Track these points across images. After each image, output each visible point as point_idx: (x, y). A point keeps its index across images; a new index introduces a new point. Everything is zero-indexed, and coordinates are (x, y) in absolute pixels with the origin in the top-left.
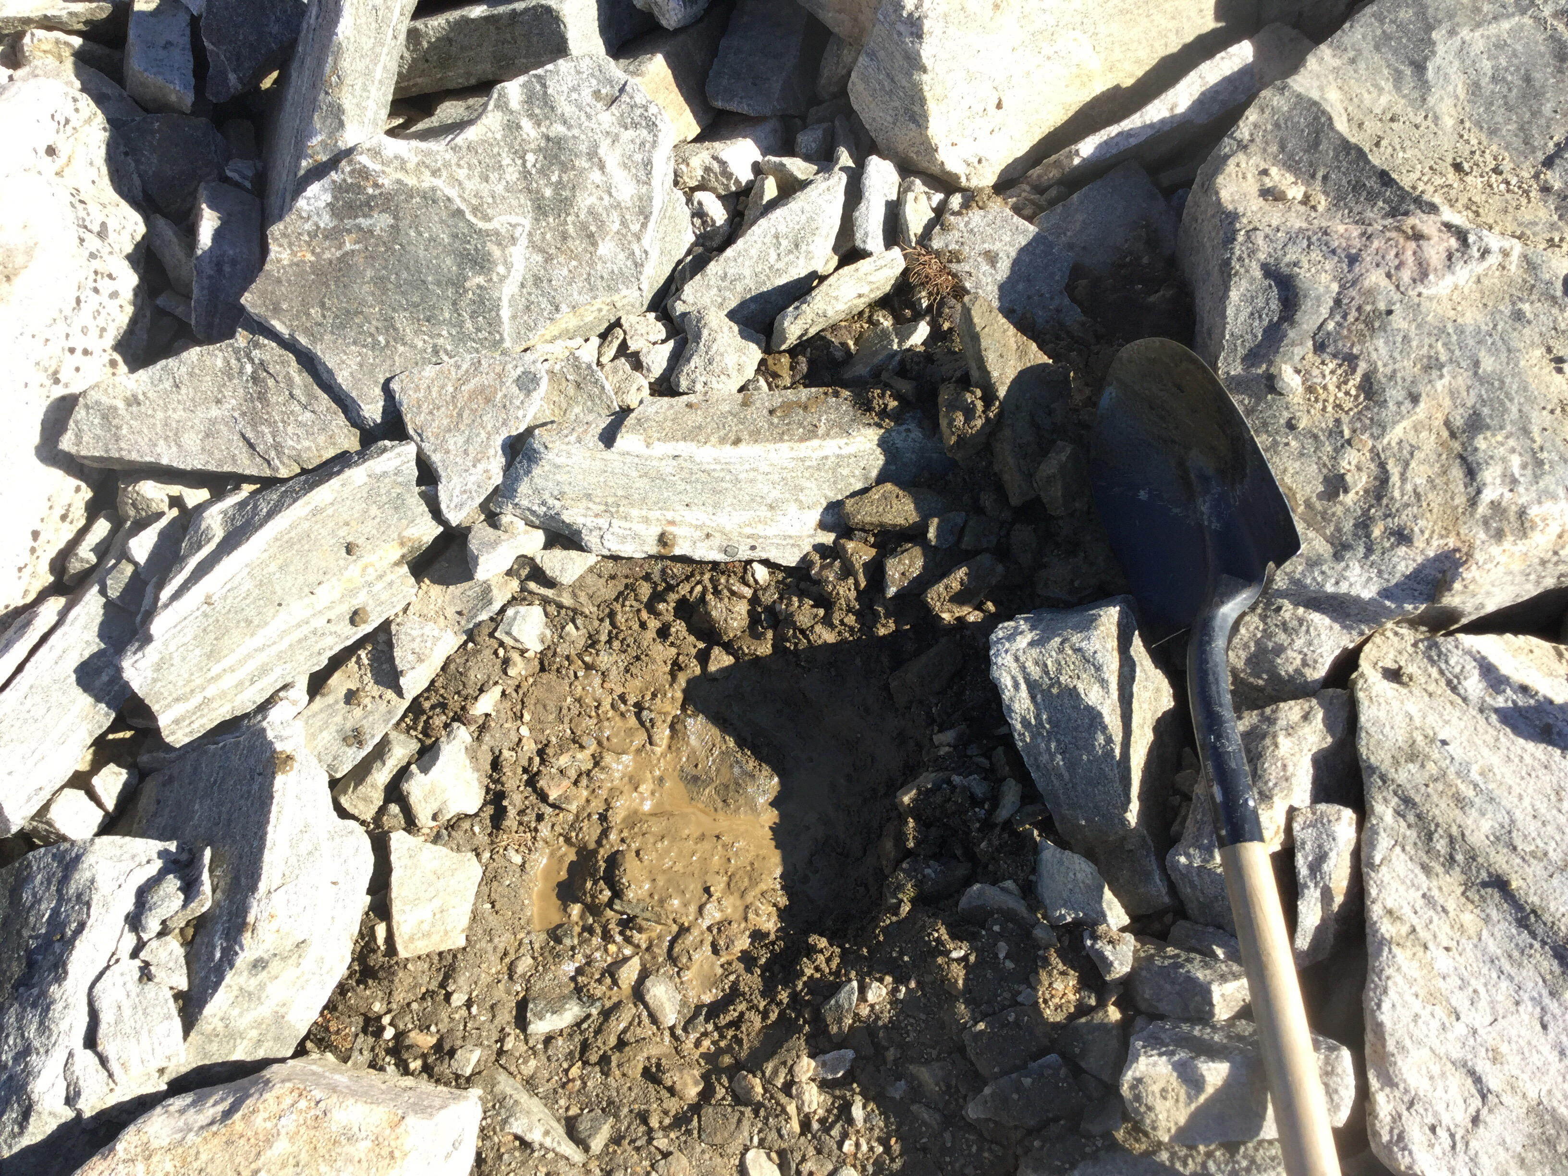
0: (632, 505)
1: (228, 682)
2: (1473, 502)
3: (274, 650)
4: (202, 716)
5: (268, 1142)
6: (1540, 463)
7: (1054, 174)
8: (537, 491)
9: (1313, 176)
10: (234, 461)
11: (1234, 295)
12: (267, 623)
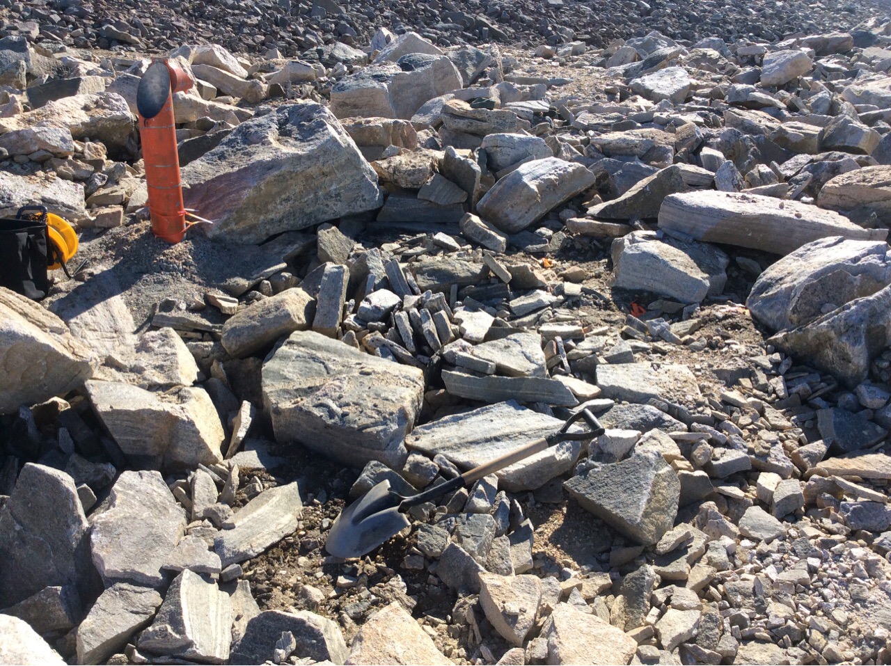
0: (252, 538)
1: (220, 638)
2: (393, 402)
4: (224, 648)
6: (393, 392)
10: (137, 620)
11: (315, 413)
12: (210, 621)
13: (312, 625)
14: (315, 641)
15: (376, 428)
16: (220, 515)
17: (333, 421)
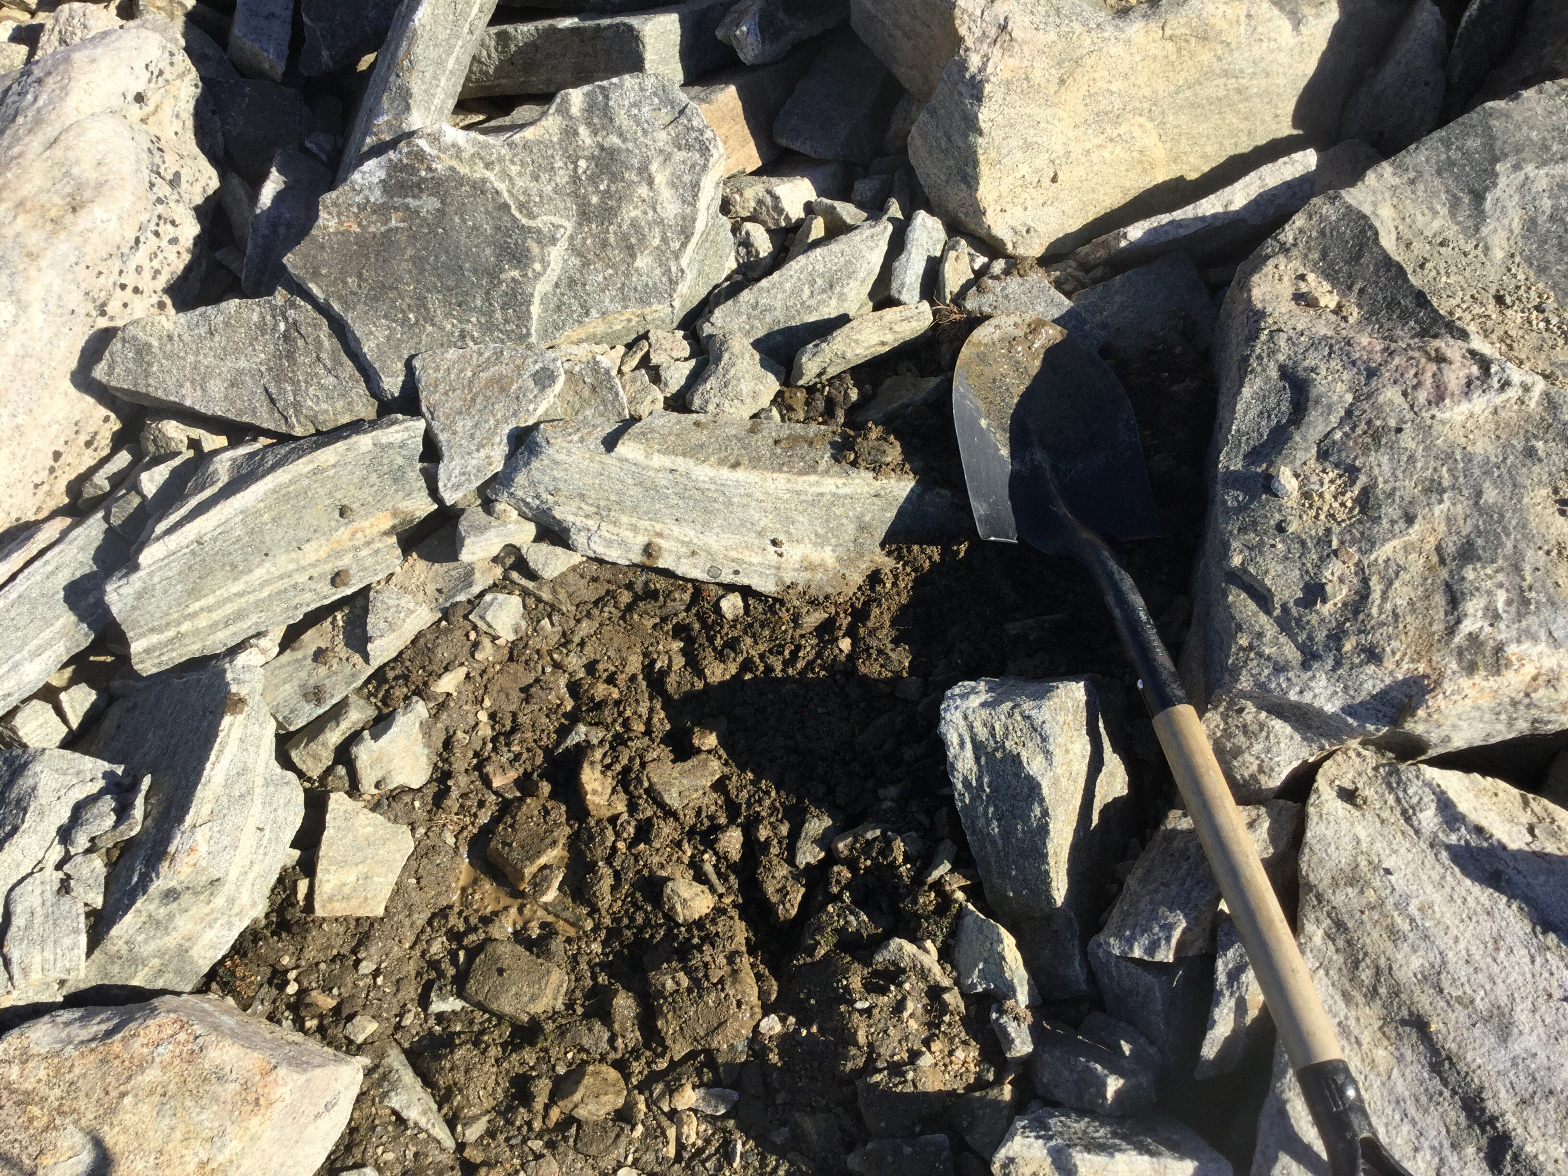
0: (623, 511)
2: (1451, 631)
3: (252, 598)
4: (173, 650)
5: (141, 1069)
6: (1526, 602)
7: (1101, 253)
8: (533, 484)
9: (1350, 288)
10: (254, 413)
11: (1247, 392)
12: (251, 571)
15: (1271, 631)
17: (1236, 463)
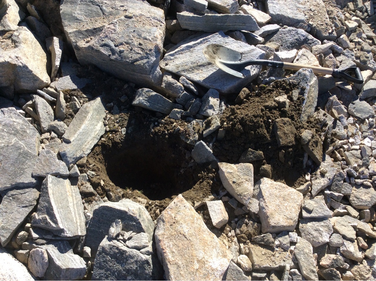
0: (82, 146)
1: (78, 221)
3: (76, 212)
6: (149, 32)
7: (56, 72)
8: (71, 158)
9: (88, 36)
10: (28, 212)
11: (102, 51)
12: (71, 211)
13: (132, 214)
14: (135, 223)
15: (142, 61)
16: (59, 128)
17: (115, 57)
